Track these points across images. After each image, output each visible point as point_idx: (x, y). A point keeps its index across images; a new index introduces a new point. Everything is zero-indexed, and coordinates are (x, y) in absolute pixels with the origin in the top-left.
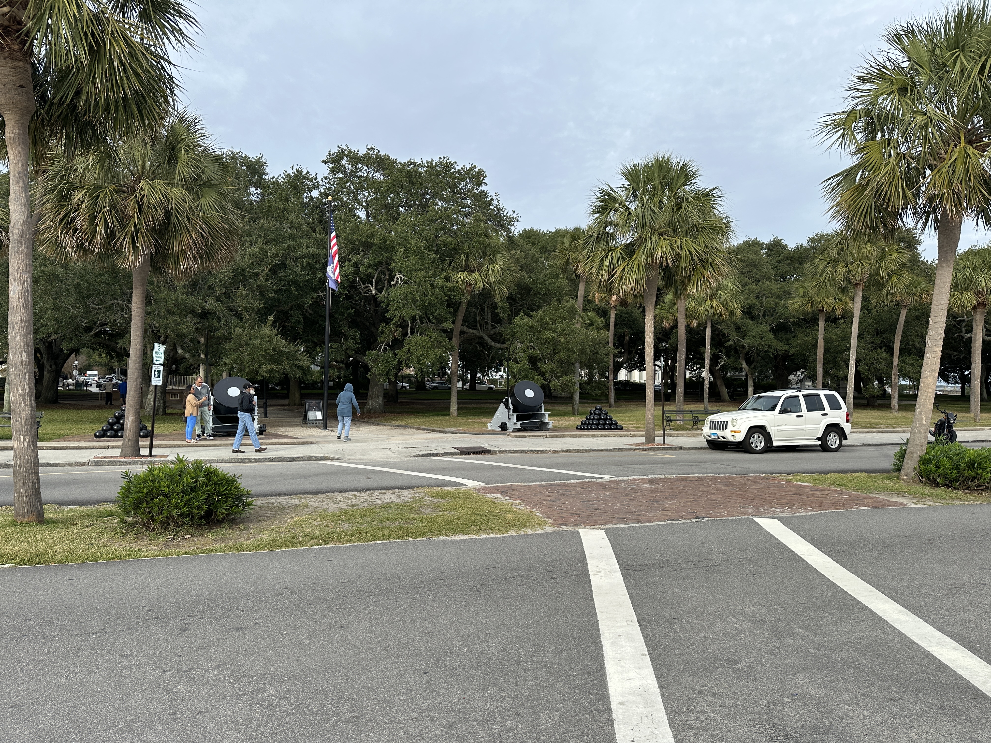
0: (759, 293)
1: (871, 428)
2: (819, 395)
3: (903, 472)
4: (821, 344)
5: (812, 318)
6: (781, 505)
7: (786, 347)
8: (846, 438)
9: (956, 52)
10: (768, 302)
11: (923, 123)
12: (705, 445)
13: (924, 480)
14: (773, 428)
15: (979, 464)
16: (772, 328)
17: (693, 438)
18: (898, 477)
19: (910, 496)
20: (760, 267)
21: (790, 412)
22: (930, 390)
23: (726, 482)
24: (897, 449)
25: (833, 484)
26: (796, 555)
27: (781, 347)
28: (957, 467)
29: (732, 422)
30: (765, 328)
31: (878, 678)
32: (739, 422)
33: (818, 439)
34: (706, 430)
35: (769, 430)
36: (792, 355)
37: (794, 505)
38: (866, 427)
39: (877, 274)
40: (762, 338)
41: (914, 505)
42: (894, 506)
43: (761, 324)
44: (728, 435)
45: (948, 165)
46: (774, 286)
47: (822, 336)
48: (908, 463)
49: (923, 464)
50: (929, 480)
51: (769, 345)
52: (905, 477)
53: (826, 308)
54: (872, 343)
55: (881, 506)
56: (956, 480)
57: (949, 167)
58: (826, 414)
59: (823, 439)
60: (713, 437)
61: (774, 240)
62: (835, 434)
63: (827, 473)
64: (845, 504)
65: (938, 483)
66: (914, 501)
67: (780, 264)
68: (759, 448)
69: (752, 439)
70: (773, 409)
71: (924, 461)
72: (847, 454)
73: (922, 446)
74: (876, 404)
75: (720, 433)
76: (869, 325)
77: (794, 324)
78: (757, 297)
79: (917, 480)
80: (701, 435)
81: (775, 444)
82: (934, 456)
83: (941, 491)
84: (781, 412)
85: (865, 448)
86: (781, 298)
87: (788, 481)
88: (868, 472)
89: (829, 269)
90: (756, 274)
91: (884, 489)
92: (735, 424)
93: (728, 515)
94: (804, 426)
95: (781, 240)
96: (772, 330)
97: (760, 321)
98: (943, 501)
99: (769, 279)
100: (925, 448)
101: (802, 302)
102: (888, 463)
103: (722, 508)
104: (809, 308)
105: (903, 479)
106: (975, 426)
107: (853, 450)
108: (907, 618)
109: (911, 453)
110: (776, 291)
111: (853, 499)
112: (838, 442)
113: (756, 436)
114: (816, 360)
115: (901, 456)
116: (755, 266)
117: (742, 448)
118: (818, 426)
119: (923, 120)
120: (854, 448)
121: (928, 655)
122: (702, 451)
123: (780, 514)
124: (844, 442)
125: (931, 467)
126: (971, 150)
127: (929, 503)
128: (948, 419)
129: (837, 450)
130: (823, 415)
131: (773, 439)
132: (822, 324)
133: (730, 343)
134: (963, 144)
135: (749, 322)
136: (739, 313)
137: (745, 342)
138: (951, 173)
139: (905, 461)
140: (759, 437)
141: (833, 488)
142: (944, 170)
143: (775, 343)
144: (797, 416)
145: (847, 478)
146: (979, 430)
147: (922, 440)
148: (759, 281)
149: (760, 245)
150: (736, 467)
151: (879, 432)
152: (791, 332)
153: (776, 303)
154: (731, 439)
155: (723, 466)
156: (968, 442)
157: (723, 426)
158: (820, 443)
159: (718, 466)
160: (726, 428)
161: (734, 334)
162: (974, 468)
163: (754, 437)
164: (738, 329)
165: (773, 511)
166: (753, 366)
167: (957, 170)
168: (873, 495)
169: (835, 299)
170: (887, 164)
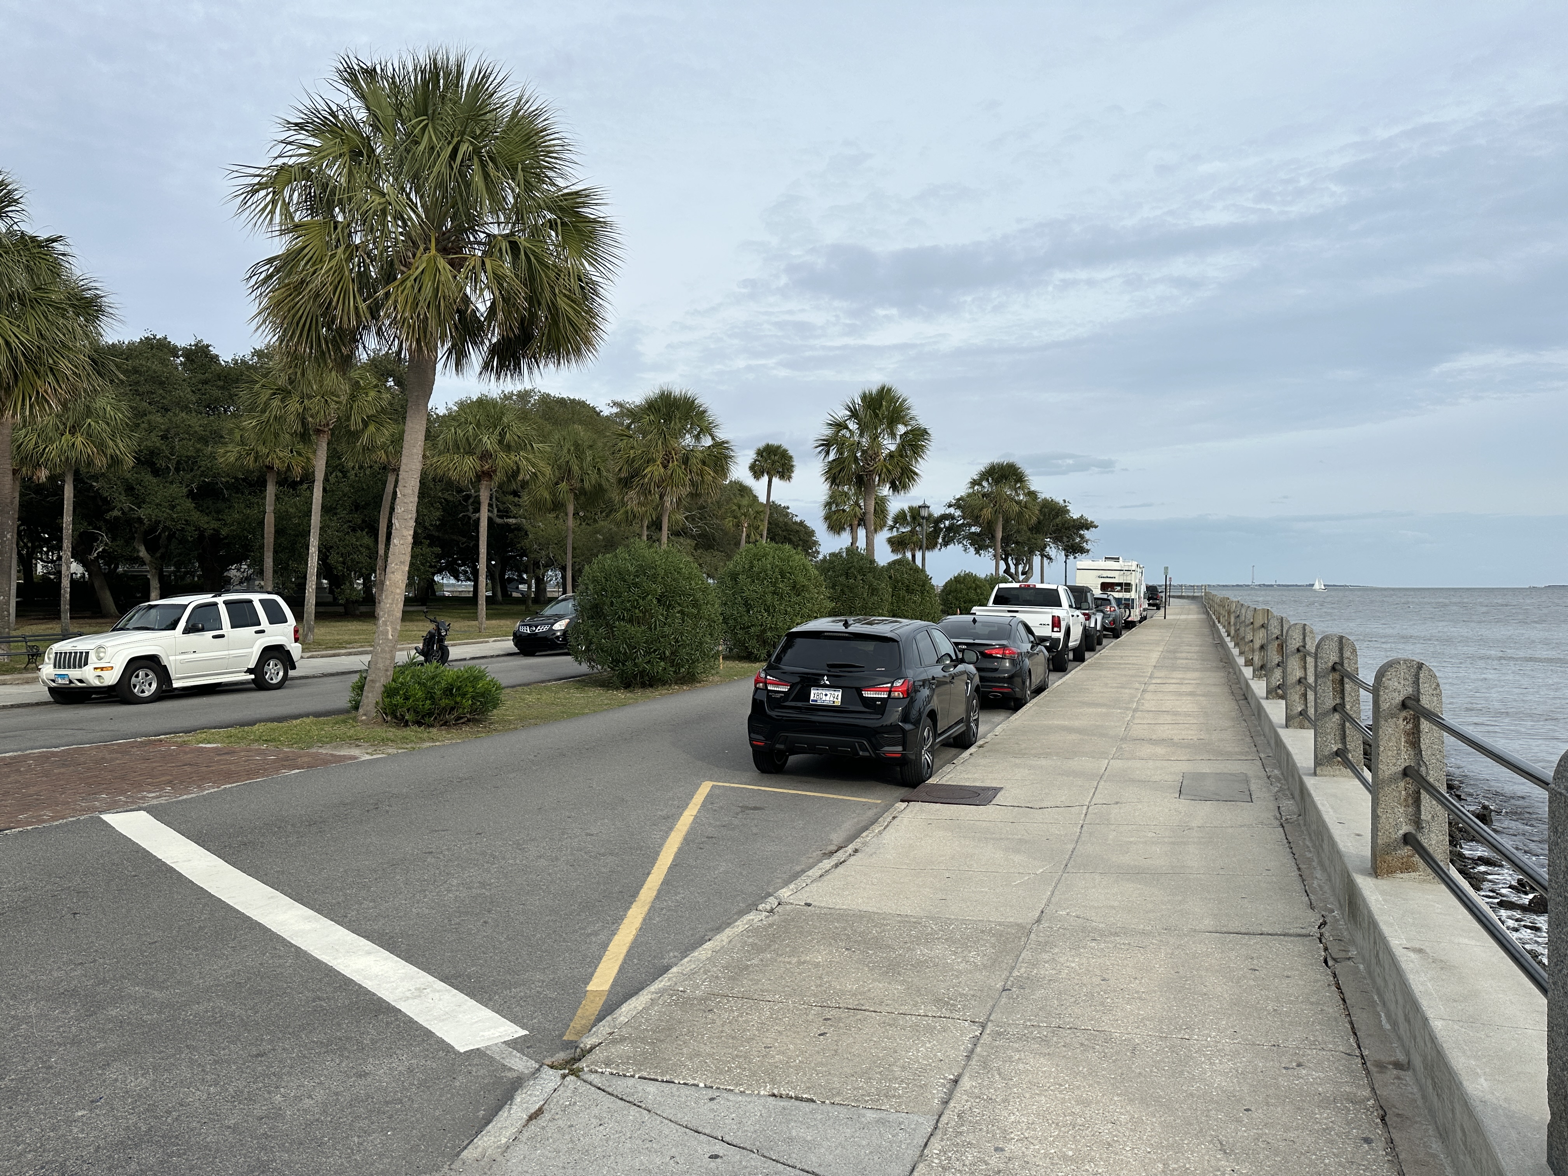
0: (167, 430)
1: (339, 648)
2: (250, 601)
3: (361, 711)
4: (270, 520)
5: (258, 478)
6: (159, 786)
7: (215, 525)
8: (293, 667)
9: (423, 120)
10: (184, 447)
11: (379, 208)
12: (47, 696)
13: (389, 718)
14: (171, 658)
15: (459, 688)
16: (191, 491)
17: (26, 686)
18: (355, 719)
19: (366, 745)
20: (170, 388)
21: (203, 630)
22: (398, 591)
23: (65, 760)
24: (356, 678)
25: (257, 741)
26: (164, 864)
27: (207, 523)
28: (430, 696)
29: (98, 652)
30: (178, 490)
31: (246, 1029)
32: (109, 651)
33: (250, 671)
34: (48, 670)
35: (165, 662)
36: (226, 538)
37: (181, 782)
38: (332, 648)
39: (348, 418)
40: (173, 507)
41: (368, 757)
42: (339, 762)
43: (171, 483)
44: (89, 675)
45: (412, 278)
46: (195, 422)
47: (272, 508)
48: (367, 697)
49: (388, 697)
50: (396, 717)
51: (186, 521)
52: (364, 718)
53: (277, 464)
54: (350, 522)
55: (321, 765)
56: (430, 714)
57: (415, 280)
58: (263, 631)
59: (258, 670)
60: (60, 681)
61: (196, 345)
62: (277, 661)
63: (252, 723)
64: (265, 770)
65: (407, 721)
66: (369, 751)
67: (207, 387)
68: (147, 694)
69: (134, 679)
70: (173, 626)
71: (389, 692)
72: (295, 691)
73: (387, 670)
74: (358, 612)
75: (74, 674)
76: (344, 495)
77: (227, 485)
78: (164, 437)
79: (380, 719)
80: (35, 680)
81: (176, 684)
82: (402, 684)
83: (411, 732)
84: (187, 631)
85: (325, 679)
86: (206, 443)
87: (181, 745)
88: (317, 715)
89: (276, 403)
90: (164, 398)
91: (332, 739)
92: (102, 655)
93: (53, 819)
94: (226, 652)
95: (208, 346)
96: (191, 494)
97: (170, 479)
98: (408, 746)
99: (186, 408)
100: (390, 673)
101: (239, 452)
102: (343, 700)
103: (45, 808)
104: (249, 462)
105: (362, 721)
106: (479, 637)
107: (305, 685)
108: (314, 926)
109: (372, 681)
110: (197, 429)
111: (283, 760)
112: (281, 674)
113: (141, 673)
114: (262, 547)
115: (360, 688)
116: (162, 383)
117: (116, 696)
118: (249, 650)
119: (379, 204)
120: (309, 680)
121: (330, 973)
122: (37, 709)
123: (155, 802)
124: (291, 673)
125: (398, 699)
126: (442, 263)
127: (390, 751)
128: (438, 630)
129: (279, 686)
130: (257, 632)
131: (173, 675)
132: (271, 490)
133: (116, 513)
134: (433, 251)
135: (148, 478)
136: (129, 461)
137: (142, 513)
138: (416, 290)
139: (365, 693)
140: (147, 675)
141: (255, 746)
142: (409, 284)
143: (196, 516)
144: (214, 637)
145: (283, 727)
146: (482, 642)
147: (388, 662)
148: (167, 410)
149: (174, 351)
150: (94, 731)
151: (350, 654)
152: (225, 500)
153: (198, 451)
154: (96, 683)
155: (70, 732)
156: (465, 659)
157: (81, 659)
158: (253, 676)
159: (60, 732)
160: (86, 664)
161: (123, 498)
162: (452, 695)
163: (137, 676)
164: (130, 489)
165: (143, 798)
166: (158, 555)
167: (424, 287)
168: (314, 750)
169: (292, 452)
170: (333, 256)
